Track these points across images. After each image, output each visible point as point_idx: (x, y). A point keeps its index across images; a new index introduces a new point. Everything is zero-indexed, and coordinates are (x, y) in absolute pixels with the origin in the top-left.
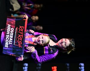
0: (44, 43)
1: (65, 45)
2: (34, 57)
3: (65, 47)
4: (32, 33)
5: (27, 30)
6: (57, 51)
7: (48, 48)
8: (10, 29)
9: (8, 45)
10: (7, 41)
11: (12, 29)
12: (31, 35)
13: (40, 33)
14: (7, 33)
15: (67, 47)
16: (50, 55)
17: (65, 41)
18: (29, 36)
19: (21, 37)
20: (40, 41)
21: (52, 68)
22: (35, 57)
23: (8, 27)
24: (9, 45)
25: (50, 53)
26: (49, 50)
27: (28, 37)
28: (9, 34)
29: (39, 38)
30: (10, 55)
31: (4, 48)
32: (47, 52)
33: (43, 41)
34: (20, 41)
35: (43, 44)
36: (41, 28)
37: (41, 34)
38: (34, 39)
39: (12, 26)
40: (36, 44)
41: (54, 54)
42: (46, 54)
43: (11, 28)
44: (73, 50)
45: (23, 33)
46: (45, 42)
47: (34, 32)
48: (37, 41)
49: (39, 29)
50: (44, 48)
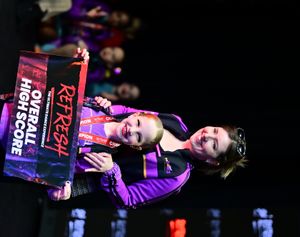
0: (143, 140)
1: (214, 147)
2: (110, 187)
3: (215, 154)
4: (103, 109)
5: (88, 99)
6: (188, 170)
7: (155, 160)
8: (29, 95)
9: (21, 146)
10: (19, 134)
11: (37, 95)
12: (101, 113)
13: (130, 110)
14: (19, 107)
15: (221, 156)
16: (162, 182)
17: (213, 136)
18: (92, 119)
19: (67, 121)
20: (129, 133)
21: (172, 223)
22: (115, 186)
23: (22, 85)
24: (24, 148)
25: (162, 177)
26: (161, 165)
27: (89, 121)
28: (26, 109)
29: (128, 124)
30: (29, 179)
31: (7, 157)
32: (155, 173)
33: (139, 134)
34: (63, 135)
35: (140, 144)
36: (135, 92)
37: (132, 110)
38: (110, 128)
39: (38, 84)
40: (117, 145)
41: (176, 180)
42: (149, 177)
43: (32, 90)
44: (240, 164)
45: (71, 109)
46: (147, 139)
47: (109, 103)
48: (119, 134)
49: (127, 96)
50: (144, 157)
